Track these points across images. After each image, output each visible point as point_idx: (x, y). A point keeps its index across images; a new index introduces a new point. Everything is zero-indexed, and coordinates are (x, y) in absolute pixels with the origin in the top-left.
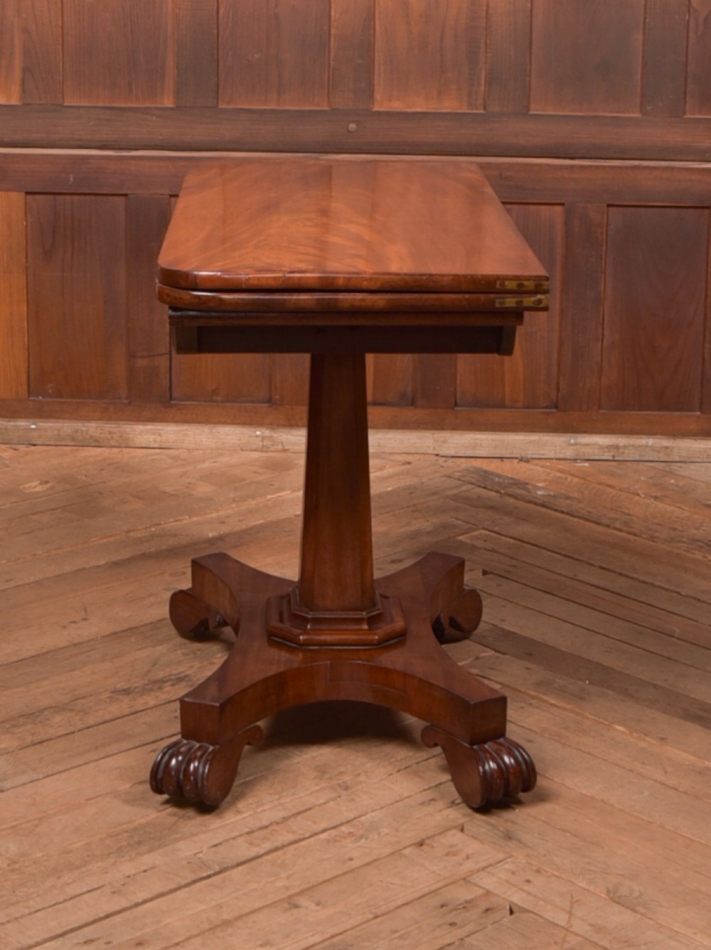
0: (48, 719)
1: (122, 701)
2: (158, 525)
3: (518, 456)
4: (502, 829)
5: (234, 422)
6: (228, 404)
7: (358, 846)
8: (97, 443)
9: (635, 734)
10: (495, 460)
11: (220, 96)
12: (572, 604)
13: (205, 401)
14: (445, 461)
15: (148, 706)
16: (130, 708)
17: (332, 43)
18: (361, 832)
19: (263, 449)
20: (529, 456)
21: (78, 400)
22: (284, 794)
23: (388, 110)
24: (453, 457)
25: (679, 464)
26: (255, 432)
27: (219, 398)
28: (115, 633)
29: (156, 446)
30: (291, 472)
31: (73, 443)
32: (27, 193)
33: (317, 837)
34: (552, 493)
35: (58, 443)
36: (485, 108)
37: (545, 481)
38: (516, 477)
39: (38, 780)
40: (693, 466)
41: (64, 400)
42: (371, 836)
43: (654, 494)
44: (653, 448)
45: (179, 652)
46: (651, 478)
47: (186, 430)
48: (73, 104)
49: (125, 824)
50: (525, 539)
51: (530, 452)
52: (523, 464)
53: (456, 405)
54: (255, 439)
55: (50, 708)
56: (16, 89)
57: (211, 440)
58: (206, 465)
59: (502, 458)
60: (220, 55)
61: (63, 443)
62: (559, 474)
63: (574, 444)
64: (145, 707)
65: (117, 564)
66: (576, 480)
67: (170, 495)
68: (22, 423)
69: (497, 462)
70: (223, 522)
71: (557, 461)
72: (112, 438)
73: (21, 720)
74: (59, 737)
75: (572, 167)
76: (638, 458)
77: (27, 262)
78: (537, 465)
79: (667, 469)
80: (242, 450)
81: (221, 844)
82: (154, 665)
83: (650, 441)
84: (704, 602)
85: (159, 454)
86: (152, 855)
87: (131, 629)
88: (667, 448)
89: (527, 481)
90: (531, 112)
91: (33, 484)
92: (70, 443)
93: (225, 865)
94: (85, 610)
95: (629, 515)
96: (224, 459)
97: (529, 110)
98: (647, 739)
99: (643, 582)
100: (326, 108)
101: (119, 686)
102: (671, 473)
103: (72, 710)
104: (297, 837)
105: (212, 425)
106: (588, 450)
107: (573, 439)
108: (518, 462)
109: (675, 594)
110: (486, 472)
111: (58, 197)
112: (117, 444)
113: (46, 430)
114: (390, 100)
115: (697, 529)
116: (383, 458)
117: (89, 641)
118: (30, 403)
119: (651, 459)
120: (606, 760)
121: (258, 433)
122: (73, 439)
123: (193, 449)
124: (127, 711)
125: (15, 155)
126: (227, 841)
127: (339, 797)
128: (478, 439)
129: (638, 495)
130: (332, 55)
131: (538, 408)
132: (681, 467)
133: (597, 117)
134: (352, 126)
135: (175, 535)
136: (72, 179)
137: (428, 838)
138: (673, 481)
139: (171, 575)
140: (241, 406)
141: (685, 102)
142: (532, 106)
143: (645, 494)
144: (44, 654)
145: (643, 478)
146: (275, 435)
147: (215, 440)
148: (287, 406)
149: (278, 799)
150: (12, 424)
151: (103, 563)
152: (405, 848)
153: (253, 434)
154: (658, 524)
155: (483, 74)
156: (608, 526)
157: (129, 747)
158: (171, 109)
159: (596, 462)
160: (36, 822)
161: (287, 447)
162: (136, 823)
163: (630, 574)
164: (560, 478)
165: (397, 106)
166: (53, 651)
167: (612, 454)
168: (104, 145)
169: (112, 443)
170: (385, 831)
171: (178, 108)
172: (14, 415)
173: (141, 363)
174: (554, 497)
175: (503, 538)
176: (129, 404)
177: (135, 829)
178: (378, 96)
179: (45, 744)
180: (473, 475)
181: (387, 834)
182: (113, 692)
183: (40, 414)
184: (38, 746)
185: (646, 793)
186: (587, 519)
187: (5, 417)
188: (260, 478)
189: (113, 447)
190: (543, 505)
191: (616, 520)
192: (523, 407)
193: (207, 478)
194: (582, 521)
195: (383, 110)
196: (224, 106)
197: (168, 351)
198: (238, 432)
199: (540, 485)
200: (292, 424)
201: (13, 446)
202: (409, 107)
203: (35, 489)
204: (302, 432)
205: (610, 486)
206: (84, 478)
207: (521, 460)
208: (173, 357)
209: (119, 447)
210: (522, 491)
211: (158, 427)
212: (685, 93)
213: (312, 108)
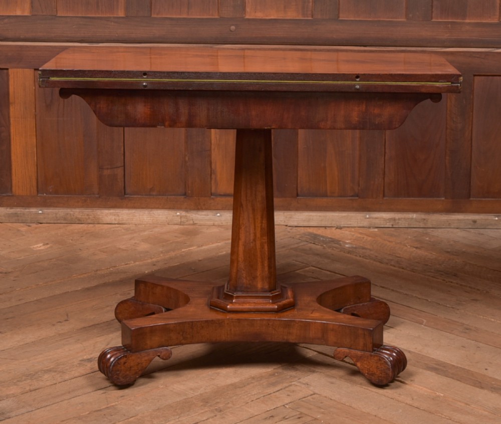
0: (40, 377)
1: (86, 366)
2: (115, 267)
3: (335, 225)
5: (163, 207)
6: (159, 197)
8: (80, 222)
10: (321, 228)
11: (153, 10)
13: (146, 195)
14: (291, 229)
16: (91, 369)
19: (181, 224)
20: (342, 226)
21: (68, 196)
23: (254, 18)
24: (296, 227)
25: (432, 229)
26: (176, 213)
27: (154, 193)
29: (116, 223)
30: (197, 236)
31: (65, 222)
32: (35, 70)
34: (354, 246)
35: (56, 222)
36: (312, 16)
37: (351, 239)
38: (333, 237)
40: (440, 230)
41: (60, 196)
43: (416, 246)
44: (416, 220)
46: (415, 237)
47: (134, 212)
48: (63, 15)
50: (337, 272)
51: (343, 223)
52: (338, 230)
53: (298, 195)
54: (176, 217)
55: (42, 370)
56: (27, 6)
57: (149, 218)
58: (146, 233)
59: (325, 227)
61: (59, 222)
62: (359, 235)
63: (368, 218)
65: (88, 289)
66: (369, 238)
67: (123, 250)
68: (33, 210)
69: (322, 230)
70: (154, 265)
71: (359, 228)
72: (89, 218)
73: (24, 378)
74: (48, 386)
76: (407, 226)
77: (35, 111)
78: (346, 230)
79: (425, 232)
80: (168, 224)
83: (415, 216)
84: (442, 305)
85: (118, 227)
88: (424, 219)
89: (340, 239)
90: (340, 19)
91: (39, 245)
92: (63, 222)
94: (67, 315)
95: (400, 257)
96: (156, 230)
97: (339, 17)
100: (217, 17)
101: (85, 357)
102: (427, 234)
103: (56, 371)
105: (150, 209)
106: (377, 221)
107: (368, 215)
108: (335, 229)
110: (315, 235)
112: (92, 222)
113: (48, 214)
114: (255, 12)
115: (440, 265)
117: (68, 332)
118: (38, 198)
119: (415, 226)
121: (178, 214)
122: (65, 219)
123: (139, 224)
124: (89, 371)
125: (27, 46)
128: (311, 216)
129: (406, 246)
131: (347, 197)
132: (432, 231)
133: (379, 21)
134: (233, 28)
135: (125, 272)
138: (427, 239)
139: (121, 295)
140: (167, 198)
141: (432, 12)
142: (341, 15)
143: (411, 246)
145: (409, 237)
146: (188, 215)
147: (152, 219)
148: (195, 197)
150: (27, 210)
151: (79, 288)
153: (175, 215)
154: (417, 262)
156: (387, 264)
158: (123, 18)
159: (381, 229)
161: (196, 222)
163: (398, 290)
164: (360, 237)
165: (259, 15)
166: (46, 338)
167: (392, 223)
168: (82, 40)
169: (89, 221)
171: (127, 17)
172: (28, 205)
173: (106, 172)
174: (356, 248)
176: (99, 197)
178: (248, 10)
179: (37, 391)
180: (307, 237)
182: (81, 361)
183: (45, 204)
184: (33, 392)
186: (375, 260)
187: (22, 207)
188: (179, 240)
189: (90, 224)
190: (349, 252)
191: (392, 260)
192: (338, 197)
193: (146, 240)
194: (372, 262)
195: (251, 17)
196: (155, 16)
197: (123, 165)
198: (166, 213)
199: (347, 242)
200: (198, 208)
201: (28, 224)
202: (267, 16)
203: (40, 248)
204: (205, 213)
205: (389, 241)
206: (71, 241)
207: (337, 228)
208: (126, 168)
209: (93, 224)
210: (337, 245)
211: (117, 211)
212: (432, 6)
213: (208, 17)
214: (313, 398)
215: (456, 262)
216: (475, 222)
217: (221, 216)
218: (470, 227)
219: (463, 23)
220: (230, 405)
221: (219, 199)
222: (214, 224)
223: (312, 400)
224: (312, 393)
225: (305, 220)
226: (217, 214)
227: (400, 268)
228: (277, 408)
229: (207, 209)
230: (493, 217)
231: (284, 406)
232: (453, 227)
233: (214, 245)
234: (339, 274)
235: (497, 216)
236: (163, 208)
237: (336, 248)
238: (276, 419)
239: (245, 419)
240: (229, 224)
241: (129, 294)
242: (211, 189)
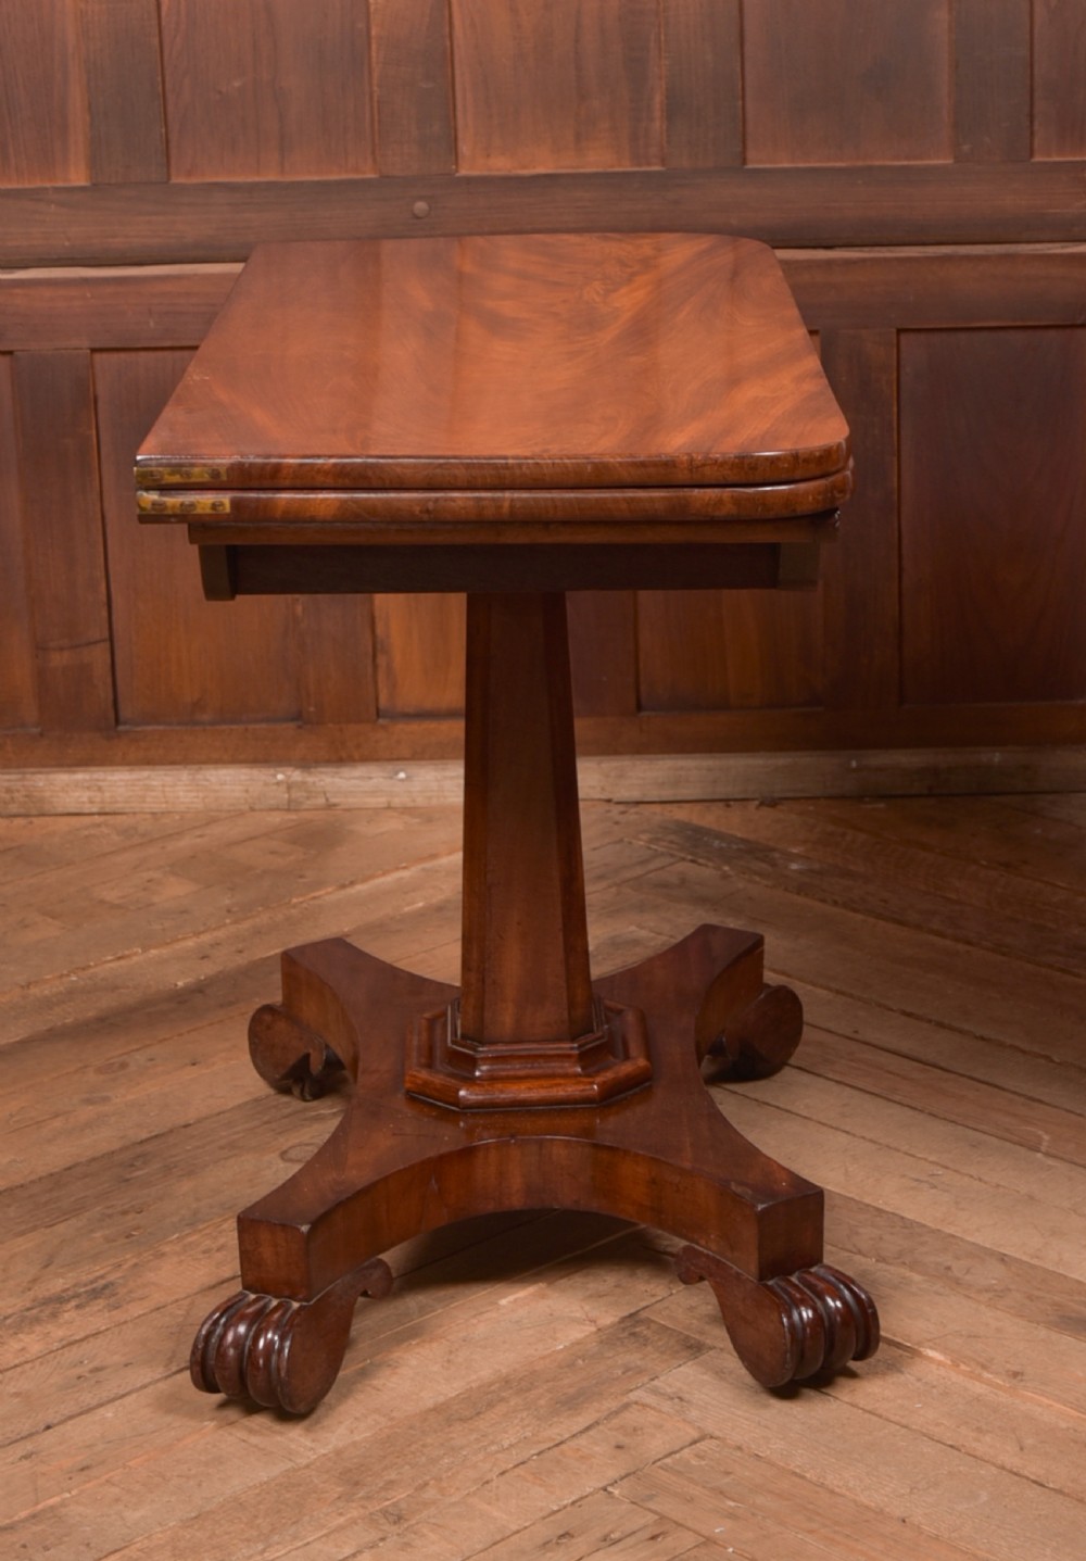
2: (84, 969)
3: (757, 795)
5: (234, 761)
6: (224, 727)
9: (963, 1367)
10: (714, 806)
11: (173, 162)
13: (179, 724)
14: (623, 813)
15: (28, 1356)
17: (374, 54)
19: (289, 807)
20: (776, 795)
22: (276, 1538)
23: (485, 173)
24: (638, 803)
25: (1051, 797)
26: (275, 776)
27: (206, 717)
29: (95, 810)
30: (338, 848)
34: (817, 866)
36: (663, 162)
37: (804, 842)
38: (752, 838)
40: (1076, 799)
43: (1005, 859)
44: (1001, 770)
45: (99, 1236)
46: (999, 826)
47: (148, 778)
51: (779, 787)
52: (764, 812)
53: (639, 707)
54: (275, 787)
57: (194, 794)
58: (183, 842)
59: (726, 801)
60: (168, 86)
62: (831, 828)
63: (856, 769)
64: (22, 1359)
66: (860, 835)
67: (113, 906)
69: (717, 810)
70: (206, 956)
71: (826, 803)
72: (12, 798)
75: (829, 263)
76: (974, 788)
78: (789, 810)
79: (1027, 806)
80: (252, 810)
82: (47, 1265)
83: (997, 757)
85: (99, 825)
88: (1026, 766)
89: (770, 844)
90: (750, 166)
96: (217, 830)
97: (744, 161)
98: (986, 1375)
99: (983, 1039)
100: (370, 175)
102: (1035, 813)
105: (196, 767)
106: (882, 778)
107: (853, 760)
108: (758, 808)
109: (1041, 1062)
110: (698, 829)
112: (22, 811)
114: (488, 156)
120: (905, 1427)
121: (280, 777)
123: (163, 813)
127: (383, 1539)
128: (682, 768)
129: (976, 862)
130: (376, 75)
132: (1053, 802)
133: (870, 168)
135: (114, 988)
138: (1038, 831)
139: (99, 1071)
140: (246, 730)
141: (1033, 134)
142: (751, 154)
143: (989, 860)
145: (984, 828)
146: (310, 779)
147: (201, 795)
148: (330, 725)
149: (264, 1551)
153: (270, 780)
154: (1012, 919)
155: (658, 99)
156: (919, 926)
158: (83, 189)
159: (898, 801)
161: (333, 800)
163: (957, 1024)
164: (833, 834)
165: (501, 165)
167: (927, 783)
169: (13, 808)
171: (94, 185)
173: (58, 660)
174: (821, 872)
176: (41, 735)
178: (465, 148)
180: (672, 837)
185: (984, 1497)
186: (880, 916)
188: (282, 862)
189: (15, 816)
190: (800, 889)
191: (933, 913)
192: (762, 708)
193: (182, 867)
194: (871, 919)
195: (476, 173)
196: (182, 180)
197: (106, 634)
198: (243, 777)
199: (795, 851)
200: (341, 756)
202: (524, 167)
204: (359, 771)
205: (923, 843)
207: (762, 804)
208: (116, 645)
209: (26, 816)
210: (763, 865)
211: (96, 776)
212: (1031, 117)
213: (344, 176)
214: (698, 1456)
217: (408, 778)
220: (431, 1493)
221: (403, 729)
222: (389, 803)
223: (694, 1462)
224: (695, 1434)
225: (663, 783)
226: (397, 773)
227: (957, 939)
228: (582, 1498)
229: (366, 759)
231: (605, 1489)
233: (391, 878)
237: (762, 875)
238: (580, 1545)
239: (479, 1547)
240: (434, 802)
241: (124, 1066)
242: (377, 699)
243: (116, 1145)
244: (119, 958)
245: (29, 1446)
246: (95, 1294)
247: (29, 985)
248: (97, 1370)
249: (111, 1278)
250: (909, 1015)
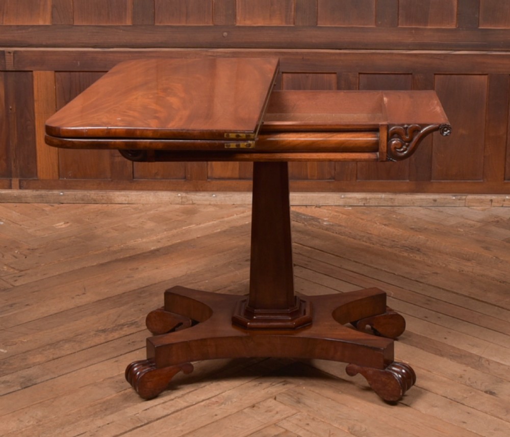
0: (62, 346)
1: (101, 336)
2: (125, 244)
3: (315, 204)
4: (295, 398)
6: (163, 180)
7: (220, 408)
8: (96, 202)
10: (303, 207)
11: (156, 19)
12: (338, 280)
13: (151, 179)
16: (105, 339)
18: (222, 401)
19: (182, 203)
20: (321, 205)
21: (84, 180)
23: (243, 25)
25: (398, 207)
27: (159, 177)
28: (99, 301)
29: (126, 202)
30: (196, 215)
31: (83, 202)
32: (56, 71)
33: (199, 404)
34: (331, 223)
35: (75, 202)
36: (294, 24)
37: (328, 217)
38: (313, 215)
39: (55, 378)
40: (405, 208)
41: (78, 179)
42: (227, 403)
43: (384, 223)
44: (384, 199)
45: (132, 310)
46: (383, 215)
47: (142, 194)
48: (78, 24)
49: (99, 400)
50: (316, 248)
51: (321, 202)
52: (317, 209)
54: (178, 198)
55: (63, 340)
56: (48, 17)
57: (155, 199)
58: (152, 212)
59: (306, 206)
61: (77, 202)
62: (336, 214)
63: (343, 198)
65: (102, 265)
66: (344, 216)
67: (132, 228)
68: (56, 192)
70: (159, 242)
71: (335, 207)
72: (103, 199)
73: (48, 347)
74: (68, 355)
75: (340, 54)
76: (377, 204)
78: (324, 209)
79: (392, 210)
80: (171, 204)
81: (149, 409)
82: (119, 317)
83: (383, 196)
84: (407, 278)
85: (127, 207)
86: (112, 416)
87: (107, 298)
88: (392, 199)
89: (318, 217)
90: (318, 25)
91: (60, 224)
92: (81, 202)
93: (150, 420)
94: (85, 289)
95: (371, 234)
96: (161, 209)
97: (317, 24)
99: (376, 268)
100: (211, 25)
101: (100, 328)
102: (394, 212)
103: (75, 341)
104: (188, 404)
105: (155, 192)
106: (351, 201)
107: (343, 195)
109: (393, 275)
110: (298, 213)
111: (72, 73)
112: (106, 202)
113: (68, 196)
114: (245, 20)
115: (405, 241)
116: (244, 207)
117: (85, 305)
118: (60, 181)
119: (384, 205)
121: (179, 195)
122: (83, 200)
123: (145, 204)
124: (104, 341)
125: (48, 52)
126: (152, 407)
128: (294, 196)
129: (376, 223)
131: (326, 179)
132: (399, 209)
133: (352, 27)
134: (225, 34)
135: (134, 249)
136: (79, 64)
137: (257, 403)
138: (394, 216)
139: (130, 270)
140: (170, 181)
141: (398, 19)
142: (319, 22)
143: (380, 223)
144: (61, 312)
145: (379, 215)
146: (188, 196)
147: (157, 199)
148: (194, 181)
150: (50, 192)
151: (95, 264)
152: (245, 409)
153: (176, 196)
154: (386, 239)
155: (293, 6)
156: (360, 240)
157: (103, 359)
158: (130, 26)
159: (355, 207)
160: (52, 400)
161: (194, 202)
162: (105, 400)
163: (369, 265)
164: (336, 215)
165: (248, 23)
166: (67, 310)
167: (363, 202)
168: (95, 46)
169: (103, 201)
170: (235, 400)
171: (133, 25)
172: (52, 188)
173: (118, 160)
174: (332, 225)
175: (305, 247)
176: (112, 181)
177: (104, 402)
178: (238, 18)
179: (59, 359)
181: (235, 402)
182: (96, 331)
183: (66, 187)
184: (56, 360)
186: (349, 237)
187: (47, 189)
188: (180, 218)
189: (104, 204)
190: (327, 229)
191: (364, 236)
192: (317, 179)
193: (152, 219)
194: (346, 238)
195: (241, 25)
196: (158, 24)
198: (169, 195)
199: (325, 219)
200: (197, 190)
201: (51, 204)
202: (255, 24)
203: (62, 227)
204: (202, 194)
205: (362, 219)
206: (88, 220)
207: (316, 207)
209: (107, 204)
210: (316, 223)
211: (127, 193)
212: (398, 14)
213: (204, 25)
215: (419, 238)
216: (435, 200)
217: (216, 196)
218: (432, 205)
219: (425, 29)
221: (214, 182)
222: (210, 203)
226: (213, 195)
227: (371, 243)
229: (204, 191)
230: (451, 196)
232: (416, 205)
233: (211, 223)
234: (318, 250)
235: (455, 196)
236: (166, 190)
237: (316, 225)
240: (223, 203)
241: (137, 269)
242: (208, 174)
243: (136, 288)
244: (135, 241)
245: (116, 359)
246: (132, 324)
247: (110, 247)
248: (133, 342)
249: (136, 320)
250: (356, 262)
